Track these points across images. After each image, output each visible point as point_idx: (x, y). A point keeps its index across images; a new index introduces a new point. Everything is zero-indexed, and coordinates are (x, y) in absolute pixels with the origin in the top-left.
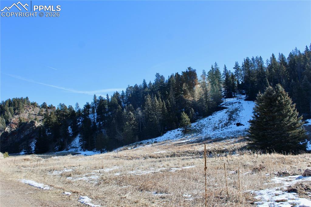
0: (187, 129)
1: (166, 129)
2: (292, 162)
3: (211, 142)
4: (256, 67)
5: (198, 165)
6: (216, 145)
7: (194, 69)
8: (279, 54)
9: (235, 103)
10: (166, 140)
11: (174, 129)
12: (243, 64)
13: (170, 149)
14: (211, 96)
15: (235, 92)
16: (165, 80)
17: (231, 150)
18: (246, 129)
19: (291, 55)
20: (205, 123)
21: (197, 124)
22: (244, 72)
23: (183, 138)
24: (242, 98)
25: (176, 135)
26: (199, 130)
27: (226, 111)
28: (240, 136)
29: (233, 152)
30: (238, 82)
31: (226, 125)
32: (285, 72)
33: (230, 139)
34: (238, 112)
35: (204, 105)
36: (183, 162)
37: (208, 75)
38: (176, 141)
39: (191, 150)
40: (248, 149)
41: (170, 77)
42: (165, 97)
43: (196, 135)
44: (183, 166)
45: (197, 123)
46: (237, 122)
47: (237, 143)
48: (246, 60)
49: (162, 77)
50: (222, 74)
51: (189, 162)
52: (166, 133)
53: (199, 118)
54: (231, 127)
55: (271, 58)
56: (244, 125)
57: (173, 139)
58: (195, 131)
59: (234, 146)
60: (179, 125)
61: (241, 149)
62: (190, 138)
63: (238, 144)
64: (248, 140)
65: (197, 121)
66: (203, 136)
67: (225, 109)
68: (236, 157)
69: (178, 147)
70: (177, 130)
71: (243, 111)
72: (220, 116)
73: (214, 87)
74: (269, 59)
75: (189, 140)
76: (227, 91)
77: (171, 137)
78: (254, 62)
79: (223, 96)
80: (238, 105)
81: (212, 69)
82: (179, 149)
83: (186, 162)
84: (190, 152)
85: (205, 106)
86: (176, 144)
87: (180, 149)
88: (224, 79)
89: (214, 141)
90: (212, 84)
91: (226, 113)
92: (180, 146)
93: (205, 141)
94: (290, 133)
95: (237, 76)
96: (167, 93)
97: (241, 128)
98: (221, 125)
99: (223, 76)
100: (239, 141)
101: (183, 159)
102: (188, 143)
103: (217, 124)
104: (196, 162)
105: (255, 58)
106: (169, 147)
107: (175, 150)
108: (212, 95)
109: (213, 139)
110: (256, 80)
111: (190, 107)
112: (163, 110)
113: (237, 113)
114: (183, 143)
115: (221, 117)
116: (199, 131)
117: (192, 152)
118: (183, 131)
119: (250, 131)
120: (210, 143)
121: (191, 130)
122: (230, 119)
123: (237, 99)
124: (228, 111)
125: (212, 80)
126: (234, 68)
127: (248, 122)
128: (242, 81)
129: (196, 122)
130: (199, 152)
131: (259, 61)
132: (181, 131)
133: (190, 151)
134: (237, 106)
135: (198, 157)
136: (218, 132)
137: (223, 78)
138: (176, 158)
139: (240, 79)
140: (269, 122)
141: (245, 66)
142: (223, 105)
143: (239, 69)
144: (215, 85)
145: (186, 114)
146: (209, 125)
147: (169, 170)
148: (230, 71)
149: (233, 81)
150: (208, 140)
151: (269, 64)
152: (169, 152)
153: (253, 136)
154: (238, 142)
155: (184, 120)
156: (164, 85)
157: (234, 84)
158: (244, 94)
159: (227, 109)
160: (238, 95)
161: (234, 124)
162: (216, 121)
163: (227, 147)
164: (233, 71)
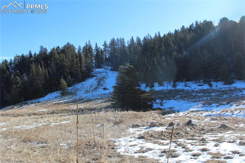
0: (65, 92)
1: (48, 91)
2: (142, 117)
3: (83, 102)
4: (120, 46)
5: (72, 120)
6: (87, 105)
7: (71, 44)
8: (137, 37)
9: (103, 72)
10: (47, 101)
11: (54, 92)
12: (110, 43)
13: (51, 108)
14: (85, 66)
15: (103, 64)
16: (48, 52)
17: (99, 108)
18: (110, 92)
19: (145, 39)
20: (79, 87)
21: (73, 88)
22: (110, 49)
23: (61, 99)
24: (108, 69)
25: (56, 97)
26: (74, 93)
27: (96, 78)
28: (105, 98)
29: (100, 110)
30: (106, 56)
31: (96, 89)
32: (140, 51)
33: (98, 100)
34: (105, 79)
35: (79, 73)
36: (61, 118)
37: (82, 50)
38: (55, 101)
39: (67, 108)
40: (111, 108)
41: (52, 49)
42: (47, 65)
43: (72, 97)
44: (61, 121)
45: (73, 87)
46: (104, 87)
47: (103, 103)
48: (113, 39)
49: (45, 49)
50: (93, 49)
51: (65, 118)
52: (47, 95)
53: (74, 83)
54: (99, 91)
55: (131, 39)
56: (109, 90)
57: (53, 99)
58: (71, 93)
59: (101, 105)
60: (58, 88)
61: (107, 108)
62: (66, 99)
63: (104, 104)
64: (111, 101)
65: (73, 86)
66: (77, 98)
67: (95, 77)
68: (102, 113)
69: (57, 106)
70: (56, 92)
71: (109, 79)
73: (87, 59)
74: (129, 41)
75: (66, 101)
76: (97, 63)
77: (52, 98)
78: (118, 42)
79: (94, 67)
80: (105, 74)
81: (86, 45)
82: (58, 108)
83: (63, 118)
84: (66, 110)
85: (80, 74)
86: (55, 104)
87: (59, 108)
88: (95, 54)
89: (86, 102)
90: (86, 57)
91: (96, 79)
92: (59, 105)
93: (79, 101)
95: (105, 51)
96: (49, 62)
97: (107, 92)
98: (91, 89)
99: (95, 51)
100: (105, 102)
101: (61, 116)
102: (65, 103)
103: (88, 88)
104: (71, 118)
105: (119, 38)
106: (49, 106)
107: (54, 108)
108: (85, 65)
109: (85, 99)
110: (119, 55)
111: (67, 75)
112: (45, 77)
113: (104, 80)
114: (61, 103)
115: (92, 83)
116: (75, 94)
117: (68, 110)
118: (61, 93)
119: (113, 94)
120: (82, 103)
121: (67, 92)
122: (98, 85)
123: (105, 69)
124: (97, 79)
125: (86, 53)
126: (103, 45)
127: (112, 87)
128: (108, 55)
129: (72, 86)
130: (74, 110)
131: (122, 41)
132: (59, 93)
133: (66, 109)
134: (104, 75)
135: (73, 114)
136: (89, 95)
137: (94, 52)
138: (55, 115)
139: (107, 54)
140: (127, 87)
141: (112, 44)
142: (94, 73)
143: (107, 46)
144: (88, 58)
145: (64, 80)
146: (82, 89)
147: (49, 125)
148: (100, 47)
149: (102, 55)
150: (81, 101)
151: (129, 44)
152: (50, 110)
153: (116, 98)
154: (104, 102)
155: (62, 85)
156: (47, 56)
157: (102, 58)
158: (109, 66)
159: (97, 77)
160: (105, 67)
161: (102, 89)
162: (88, 86)
163: (95, 106)
164: (102, 48)
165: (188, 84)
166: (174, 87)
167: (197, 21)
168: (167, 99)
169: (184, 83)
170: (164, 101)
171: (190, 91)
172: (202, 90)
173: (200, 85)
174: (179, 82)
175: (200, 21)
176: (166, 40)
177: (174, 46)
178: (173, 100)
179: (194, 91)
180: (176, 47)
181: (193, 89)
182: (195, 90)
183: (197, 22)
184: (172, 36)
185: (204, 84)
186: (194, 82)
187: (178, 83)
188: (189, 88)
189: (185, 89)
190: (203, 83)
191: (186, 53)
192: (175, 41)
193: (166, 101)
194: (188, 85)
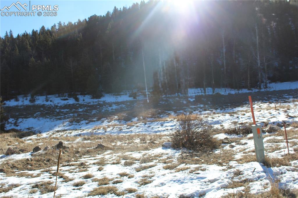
165: (49, 98)
166: (32, 102)
167: (60, 22)
168: (23, 117)
169: (45, 97)
170: (20, 120)
171: (52, 106)
172: (67, 105)
173: (64, 100)
174: (39, 96)
175: (64, 23)
176: (21, 42)
177: (31, 50)
178: (31, 118)
179: (57, 106)
180: (34, 52)
181: (56, 105)
182: (58, 105)
183: (60, 24)
184: (28, 37)
185: (69, 98)
186: (57, 95)
187: (37, 97)
188: (52, 103)
189: (46, 105)
190: (68, 96)
191: (47, 60)
192: (33, 45)
193: (22, 120)
194: (50, 99)
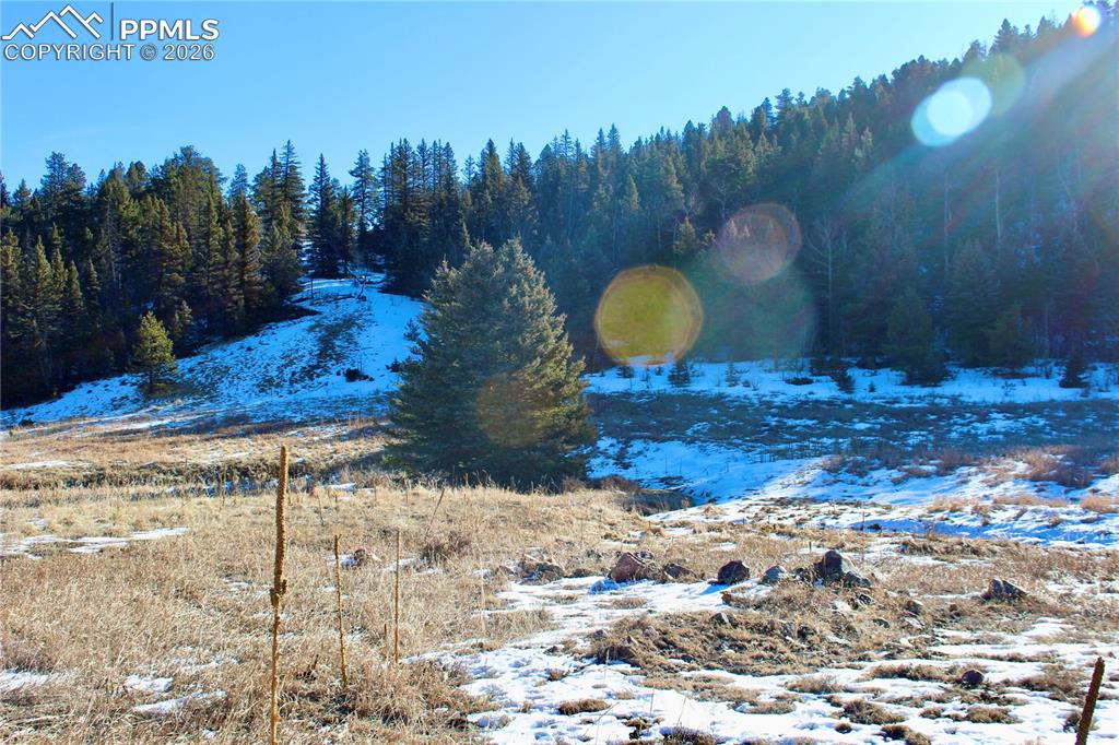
0: (160, 381)
1: (75, 373)
2: (548, 519)
3: (247, 434)
4: (431, 180)
5: (198, 526)
6: (268, 447)
7: (203, 157)
8: (512, 144)
9: (345, 297)
10: (70, 419)
11: (107, 376)
12: (385, 162)
13: (87, 454)
14: (260, 262)
15: (349, 258)
16: (87, 184)
17: (323, 465)
18: (377, 392)
19: (547, 155)
20: (229, 361)
21: (200, 363)
22: (385, 191)
23: (142, 412)
24: (370, 283)
25: (113, 400)
26: (205, 387)
27: (313, 323)
28: (357, 417)
29: (329, 474)
30: (362, 225)
31: (309, 373)
32: (525, 207)
33: (319, 424)
34: (354, 329)
35: (231, 296)
36: (135, 509)
37: (254, 187)
38: (111, 422)
39: (170, 459)
40: (386, 467)
41: (107, 174)
42: (77, 250)
43: (193, 404)
44: (136, 527)
45: (199, 359)
46: (348, 366)
47: (344, 440)
48: (400, 148)
49: (75, 171)
50: (307, 188)
51: (160, 509)
52: (72, 388)
53: (208, 342)
54: (326, 384)
55: (483, 154)
56: (372, 380)
57: (102, 413)
58: (188, 389)
59: (335, 452)
60: (130, 363)
61: (362, 464)
62: (168, 413)
63: (350, 444)
64: (388, 432)
65: (199, 353)
66: (220, 411)
67: (309, 317)
68: (343, 495)
69: (118, 445)
70: (117, 379)
71: (373, 330)
72: (288, 340)
73: (276, 230)
74: (477, 158)
75: (165, 422)
76: (321, 254)
77: (93, 407)
78: (424, 162)
79: (305, 269)
80: (356, 306)
81: (274, 165)
82: (121, 455)
83: (148, 508)
84: (164, 468)
85: (235, 297)
86: (111, 434)
87: (126, 457)
88: (315, 208)
89: (261, 431)
90: (267, 222)
91: (312, 329)
92: (128, 444)
93: (226, 427)
94: (539, 418)
95: (359, 201)
96: (90, 235)
97: (361, 388)
98: (288, 371)
99: (313, 196)
100: (352, 436)
101: (136, 498)
102: (159, 432)
103: (275, 367)
104: (190, 512)
105: (429, 145)
106: (80, 444)
107: (105, 457)
108: (264, 259)
109: (255, 421)
110: (425, 223)
111: (176, 298)
112: (68, 303)
113: (351, 335)
114: (139, 431)
115: (293, 344)
116: (208, 391)
117: (174, 469)
118: (141, 386)
119: (398, 401)
120: (243, 436)
121: (172, 383)
122: (323, 355)
123: (355, 285)
124: (318, 325)
125: (269, 204)
126: (352, 173)
127: (388, 368)
128: (375, 221)
129: (195, 355)
130: (202, 470)
131: (442, 156)
132: (133, 384)
133: (164, 463)
134: (351, 310)
135: (200, 492)
136: (276, 399)
137: (309, 202)
138: (106, 489)
139: (369, 216)
140: (472, 372)
141: (394, 169)
142: (302, 300)
143: (369, 177)
144: (280, 224)
145: (158, 321)
146: (246, 370)
148: (336, 181)
149: (344, 217)
150: (237, 425)
151: (473, 176)
152: (80, 464)
153: (410, 421)
154: (350, 439)
155: (148, 344)
156: (81, 202)
157: (346, 230)
158: (378, 269)
159: (317, 317)
160: (357, 272)
161: (338, 374)
162: (273, 357)
163: (307, 455)
164: (347, 182)
165: (741, 372)
166: (679, 384)
167: (786, 92)
168: (649, 438)
169: (724, 367)
170: (637, 445)
171: (752, 405)
172: (806, 402)
173: (797, 382)
174: (702, 361)
175: (801, 95)
176: (647, 165)
177: (682, 195)
178: (676, 443)
179: (769, 405)
180: (692, 202)
181: (764, 399)
182: (775, 400)
183: (785, 97)
184: (674, 149)
185: (814, 378)
186: (770, 364)
187: (696, 367)
188: (750, 392)
189: (729, 396)
190: (811, 371)
191: (739, 232)
192: (688, 176)
193: (644, 445)
194: (745, 377)
